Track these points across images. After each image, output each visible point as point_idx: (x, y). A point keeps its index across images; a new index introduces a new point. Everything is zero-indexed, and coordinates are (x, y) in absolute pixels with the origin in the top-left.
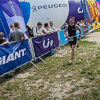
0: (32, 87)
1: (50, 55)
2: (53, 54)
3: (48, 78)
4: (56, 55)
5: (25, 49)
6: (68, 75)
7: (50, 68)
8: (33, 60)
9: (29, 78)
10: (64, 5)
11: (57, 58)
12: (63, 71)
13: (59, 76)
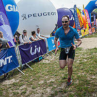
0: (14, 94)
1: (38, 61)
2: (41, 60)
3: (31, 84)
4: (44, 61)
5: (11, 56)
6: (50, 81)
7: (35, 74)
8: (19, 66)
9: (14, 85)
10: (53, 14)
11: (44, 64)
12: (47, 77)
13: (43, 82)
